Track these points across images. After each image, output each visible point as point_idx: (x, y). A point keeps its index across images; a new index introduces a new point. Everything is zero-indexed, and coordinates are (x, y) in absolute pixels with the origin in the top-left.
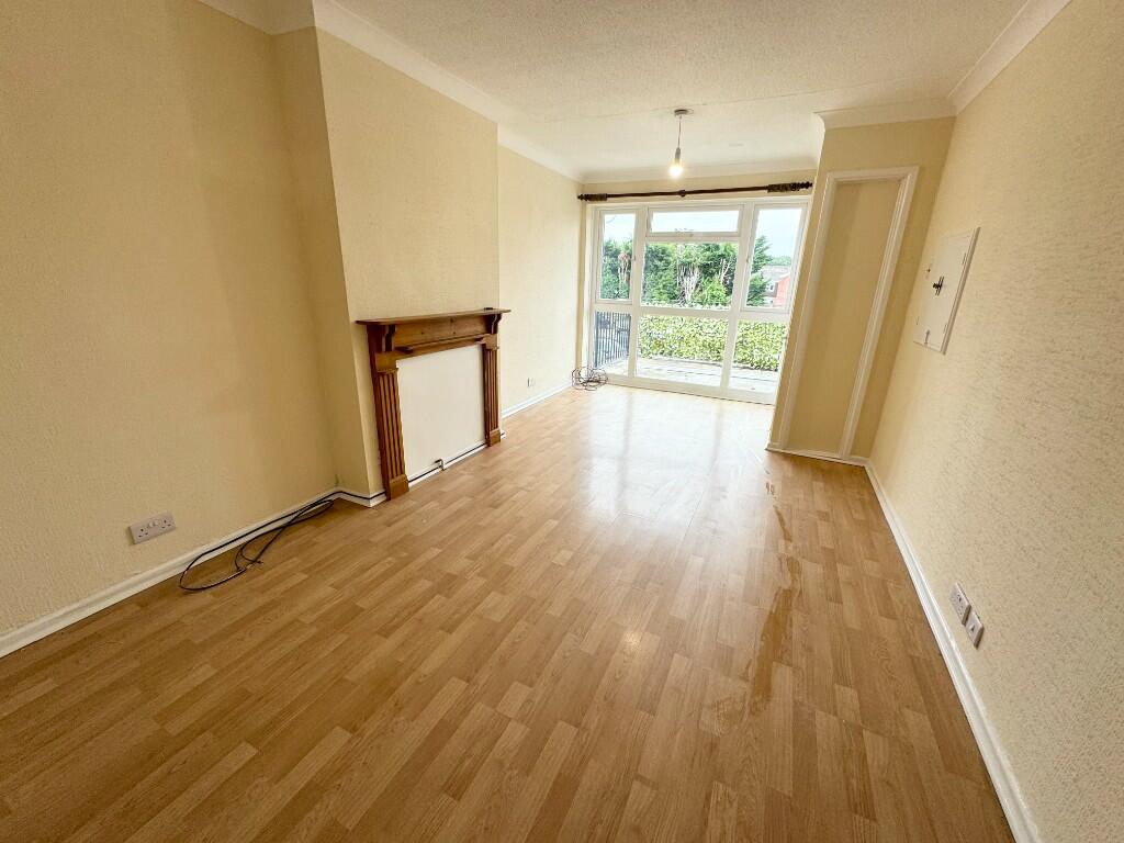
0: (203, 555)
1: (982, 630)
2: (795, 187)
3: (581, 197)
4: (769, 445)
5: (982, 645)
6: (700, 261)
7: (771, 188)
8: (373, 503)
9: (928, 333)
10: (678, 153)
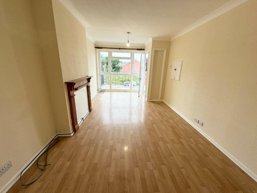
0: (23, 171)
1: (203, 123)
2: (141, 49)
3: (95, 47)
4: (147, 100)
5: (203, 125)
6: (106, 62)
7: (138, 49)
8: (72, 135)
9: (175, 77)
10: (128, 41)
